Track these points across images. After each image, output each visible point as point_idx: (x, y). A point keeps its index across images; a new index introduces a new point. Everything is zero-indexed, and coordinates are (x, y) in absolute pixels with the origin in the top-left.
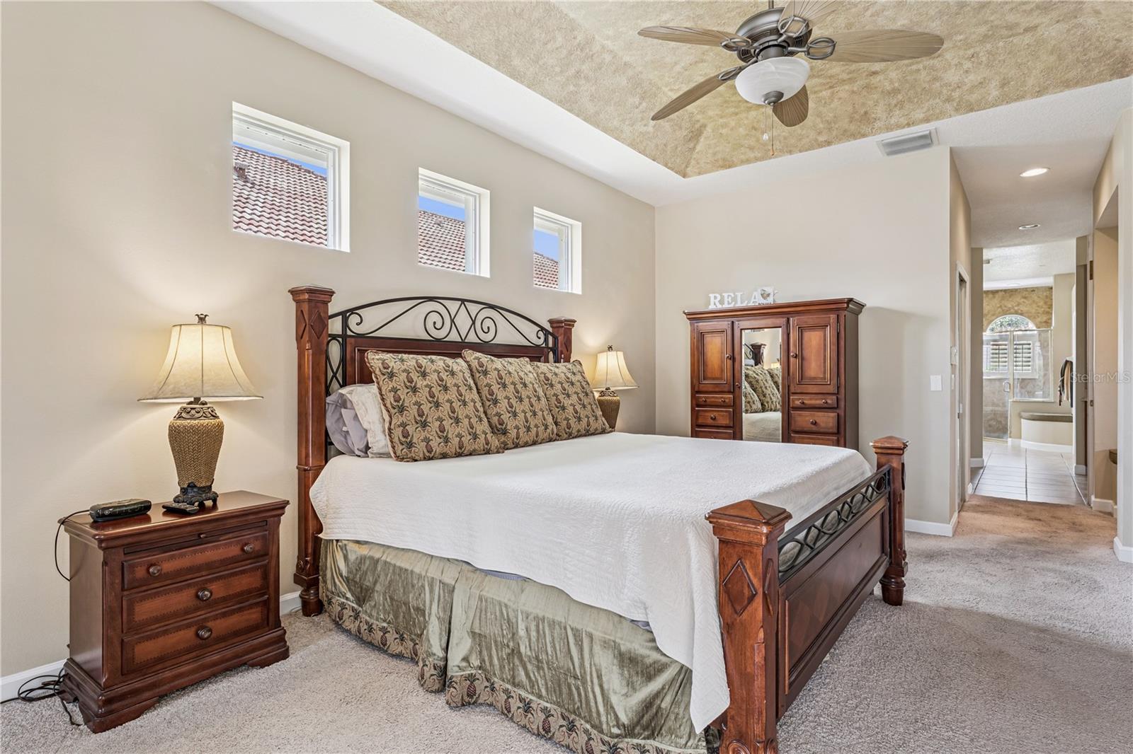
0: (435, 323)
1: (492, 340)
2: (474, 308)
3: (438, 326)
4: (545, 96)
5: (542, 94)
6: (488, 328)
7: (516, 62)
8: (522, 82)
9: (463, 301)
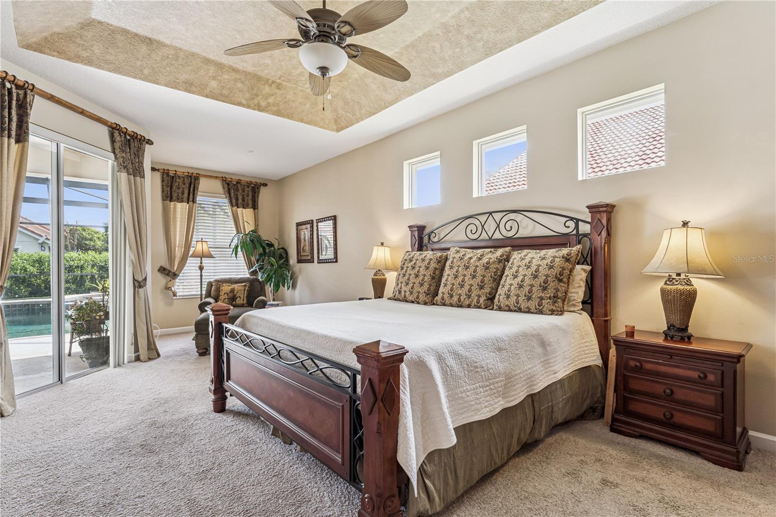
0: (471, 230)
1: (515, 235)
2: (498, 216)
3: (473, 232)
4: (475, 63)
5: (472, 65)
6: (511, 227)
7: (440, 71)
8: (456, 72)
9: (490, 213)
